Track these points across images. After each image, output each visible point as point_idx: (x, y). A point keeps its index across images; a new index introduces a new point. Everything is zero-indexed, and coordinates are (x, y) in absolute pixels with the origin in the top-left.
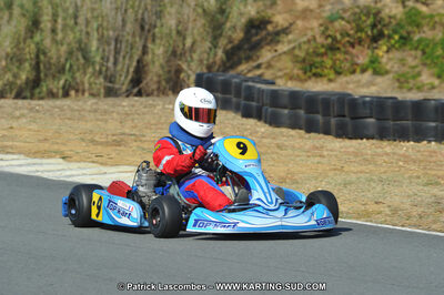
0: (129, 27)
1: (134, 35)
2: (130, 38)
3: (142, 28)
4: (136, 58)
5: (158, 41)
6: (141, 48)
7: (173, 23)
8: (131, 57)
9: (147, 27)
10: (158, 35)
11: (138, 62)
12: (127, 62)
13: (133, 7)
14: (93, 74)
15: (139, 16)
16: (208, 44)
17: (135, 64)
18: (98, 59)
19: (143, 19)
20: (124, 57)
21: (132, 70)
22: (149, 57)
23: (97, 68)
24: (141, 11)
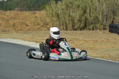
0: (110, 12)
1: (111, 15)
2: (110, 15)
3: (113, 13)
4: (112, 20)
5: (117, 16)
6: (113, 18)
8: (110, 20)
10: (117, 14)
11: (112, 21)
12: (109, 21)
13: (111, 7)
14: (100, 24)
15: (113, 9)
17: (111, 22)
18: (101, 20)
19: (113, 10)
20: (109, 20)
22: (115, 20)
23: (101, 23)
24: (113, 8)
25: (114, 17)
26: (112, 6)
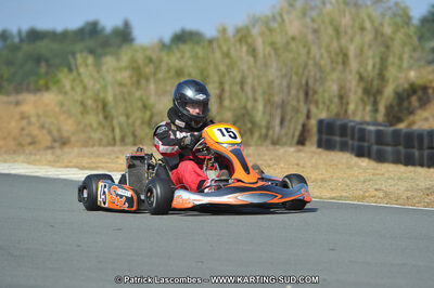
0: (293, 92)
1: (298, 101)
2: (294, 103)
3: (307, 94)
4: (301, 121)
5: (321, 106)
6: (305, 112)
7: (335, 88)
8: (296, 122)
9: (311, 93)
10: (320, 102)
11: (304, 126)
12: (292, 125)
13: (297, 74)
14: (260, 137)
15: (304, 82)
16: (369, 108)
17: (299, 128)
18: (264, 123)
19: (307, 84)
20: (290, 120)
21: (297, 133)
22: (313, 121)
25: (309, 111)
26: (301, 71)
